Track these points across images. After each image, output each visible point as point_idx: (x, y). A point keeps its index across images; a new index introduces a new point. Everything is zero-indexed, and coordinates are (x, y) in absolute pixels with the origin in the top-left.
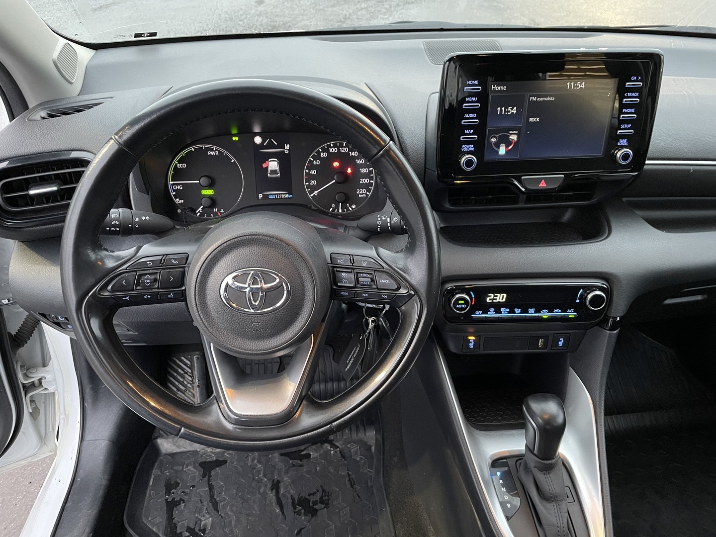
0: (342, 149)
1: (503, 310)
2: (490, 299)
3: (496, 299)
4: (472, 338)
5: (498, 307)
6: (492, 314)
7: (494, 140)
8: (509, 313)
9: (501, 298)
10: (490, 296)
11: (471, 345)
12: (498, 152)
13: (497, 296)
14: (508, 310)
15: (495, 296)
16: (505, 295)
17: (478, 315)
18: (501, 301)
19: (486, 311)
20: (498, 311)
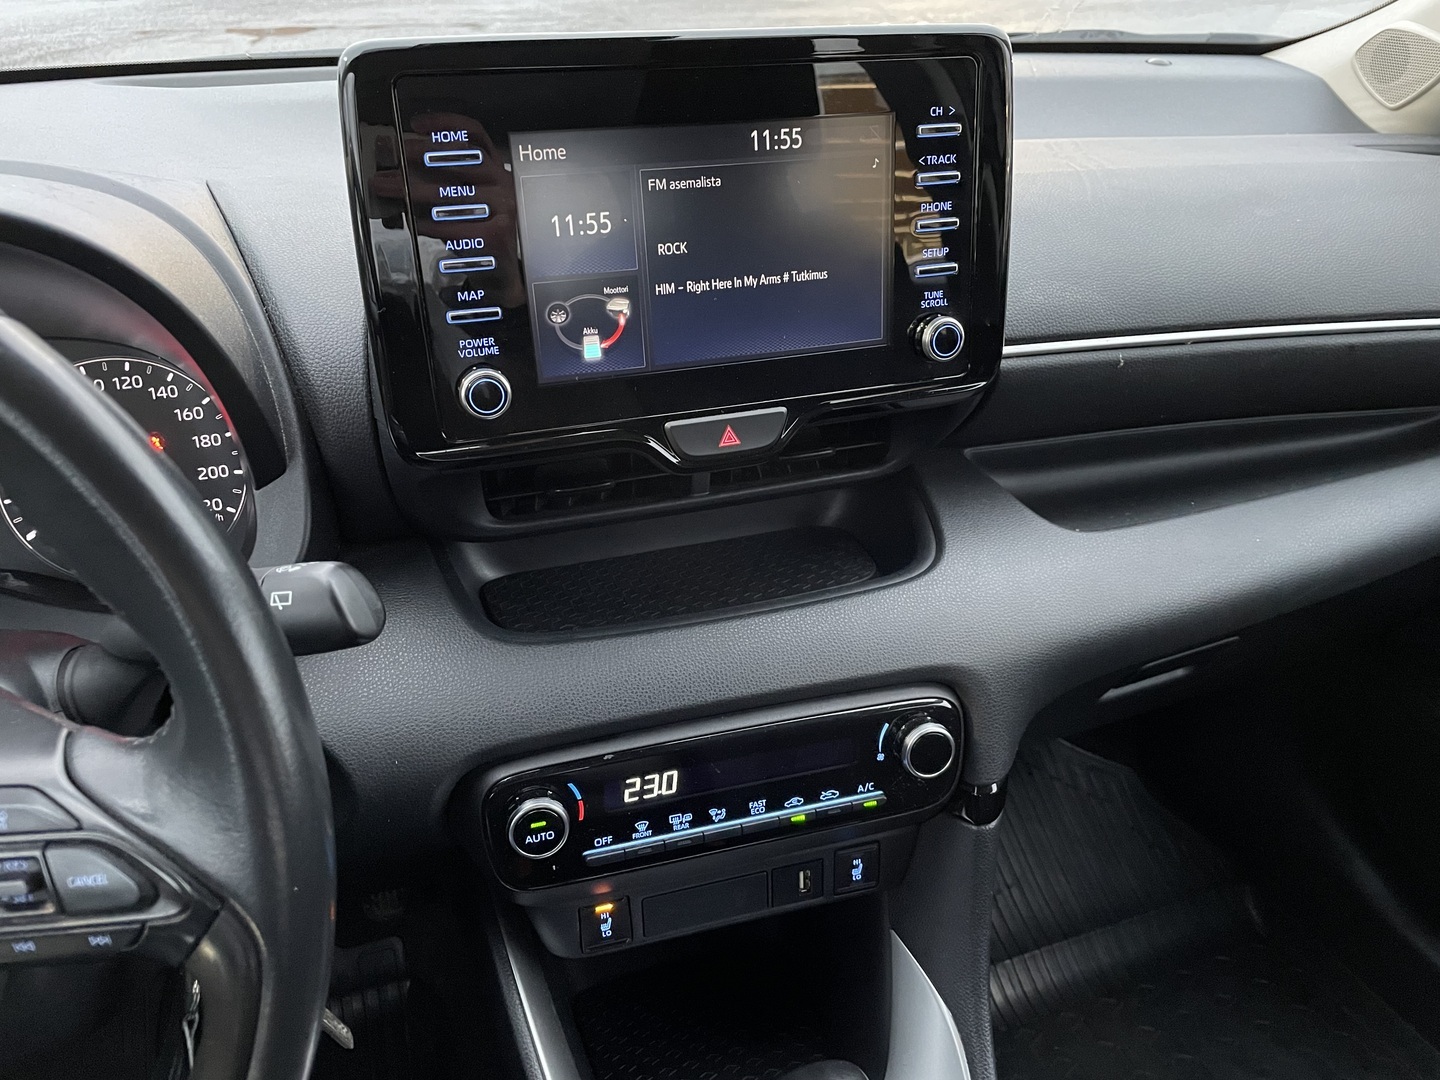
0: (122, 382)
1: (674, 820)
2: (632, 795)
3: (651, 791)
4: (604, 909)
5: (658, 814)
6: (643, 837)
7: (559, 319)
8: (693, 824)
9: (663, 784)
10: (633, 785)
11: (606, 929)
12: (578, 355)
13: (652, 781)
14: (689, 817)
15: (644, 783)
16: (675, 773)
17: (604, 848)
18: (664, 792)
19: (624, 833)
20: (660, 826)
